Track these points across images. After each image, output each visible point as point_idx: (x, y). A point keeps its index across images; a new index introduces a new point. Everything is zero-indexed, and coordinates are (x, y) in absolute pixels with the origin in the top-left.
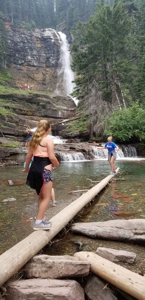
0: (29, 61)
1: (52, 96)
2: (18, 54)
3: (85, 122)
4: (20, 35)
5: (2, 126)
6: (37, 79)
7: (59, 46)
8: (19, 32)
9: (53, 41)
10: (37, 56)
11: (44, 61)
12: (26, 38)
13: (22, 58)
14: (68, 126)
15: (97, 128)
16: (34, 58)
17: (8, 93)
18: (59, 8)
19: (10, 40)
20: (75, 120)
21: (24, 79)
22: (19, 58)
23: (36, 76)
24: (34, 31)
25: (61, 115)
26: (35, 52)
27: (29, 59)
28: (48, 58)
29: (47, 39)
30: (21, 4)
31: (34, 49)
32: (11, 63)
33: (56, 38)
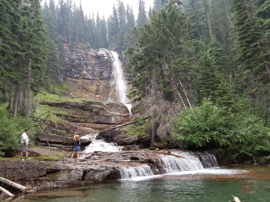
0: (84, 75)
1: (105, 103)
2: (75, 69)
3: (143, 126)
4: (77, 54)
5: (50, 134)
6: (91, 90)
7: (111, 62)
8: (76, 51)
9: (106, 58)
10: (92, 71)
11: (98, 75)
12: (82, 56)
13: (78, 72)
14: (123, 131)
15: (162, 131)
16: (89, 72)
17: (62, 101)
18: (111, 33)
19: (67, 57)
20: (131, 124)
21: (79, 90)
22: (75, 72)
23: (90, 87)
24: (90, 50)
25: (115, 121)
26: (90, 68)
27: (84, 73)
28: (101, 72)
29: (101, 57)
30: (79, 29)
31: (89, 65)
32: (68, 76)
33: (109, 56)
